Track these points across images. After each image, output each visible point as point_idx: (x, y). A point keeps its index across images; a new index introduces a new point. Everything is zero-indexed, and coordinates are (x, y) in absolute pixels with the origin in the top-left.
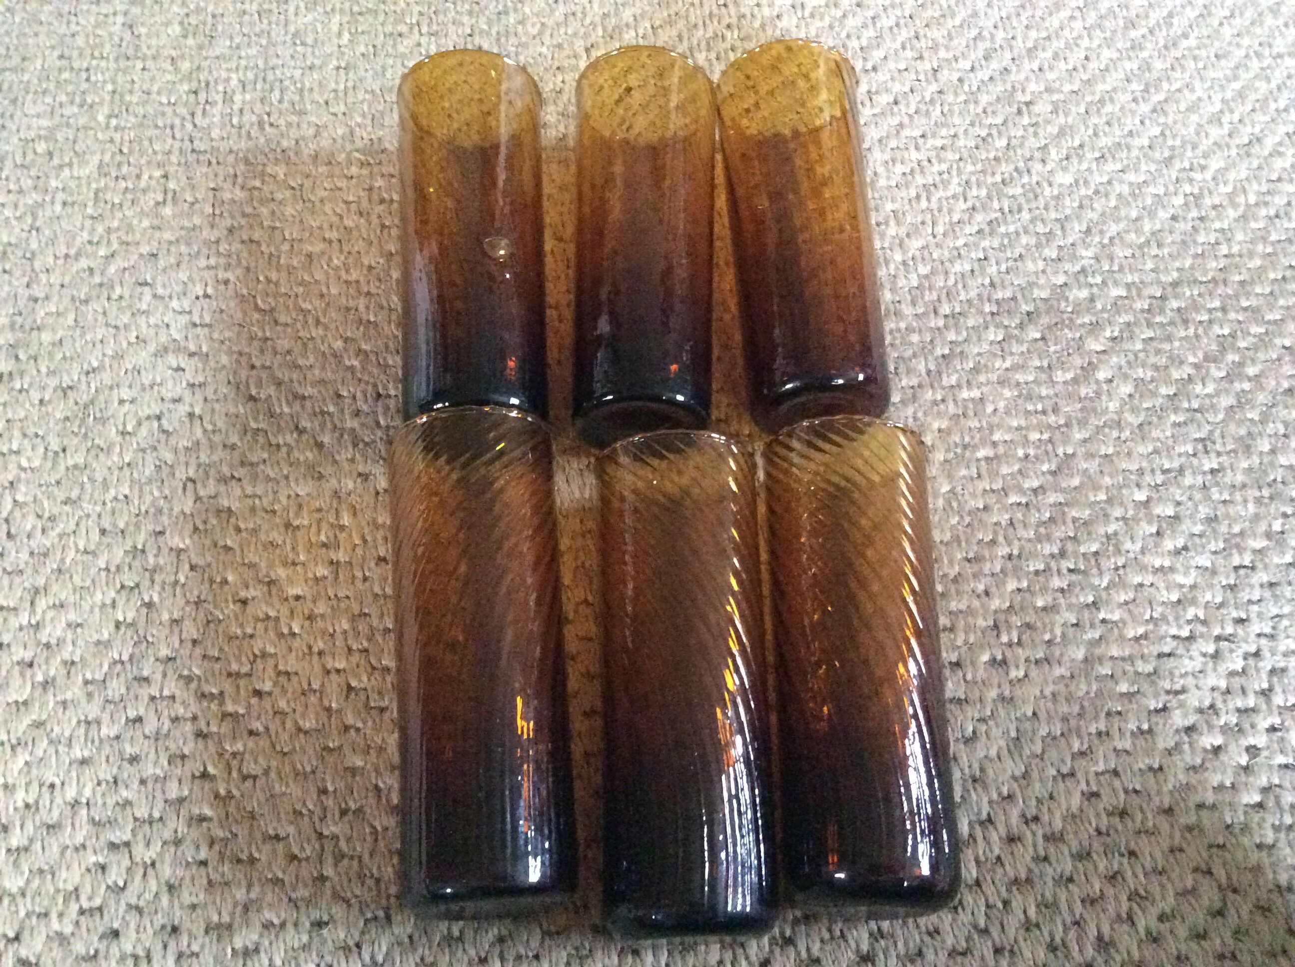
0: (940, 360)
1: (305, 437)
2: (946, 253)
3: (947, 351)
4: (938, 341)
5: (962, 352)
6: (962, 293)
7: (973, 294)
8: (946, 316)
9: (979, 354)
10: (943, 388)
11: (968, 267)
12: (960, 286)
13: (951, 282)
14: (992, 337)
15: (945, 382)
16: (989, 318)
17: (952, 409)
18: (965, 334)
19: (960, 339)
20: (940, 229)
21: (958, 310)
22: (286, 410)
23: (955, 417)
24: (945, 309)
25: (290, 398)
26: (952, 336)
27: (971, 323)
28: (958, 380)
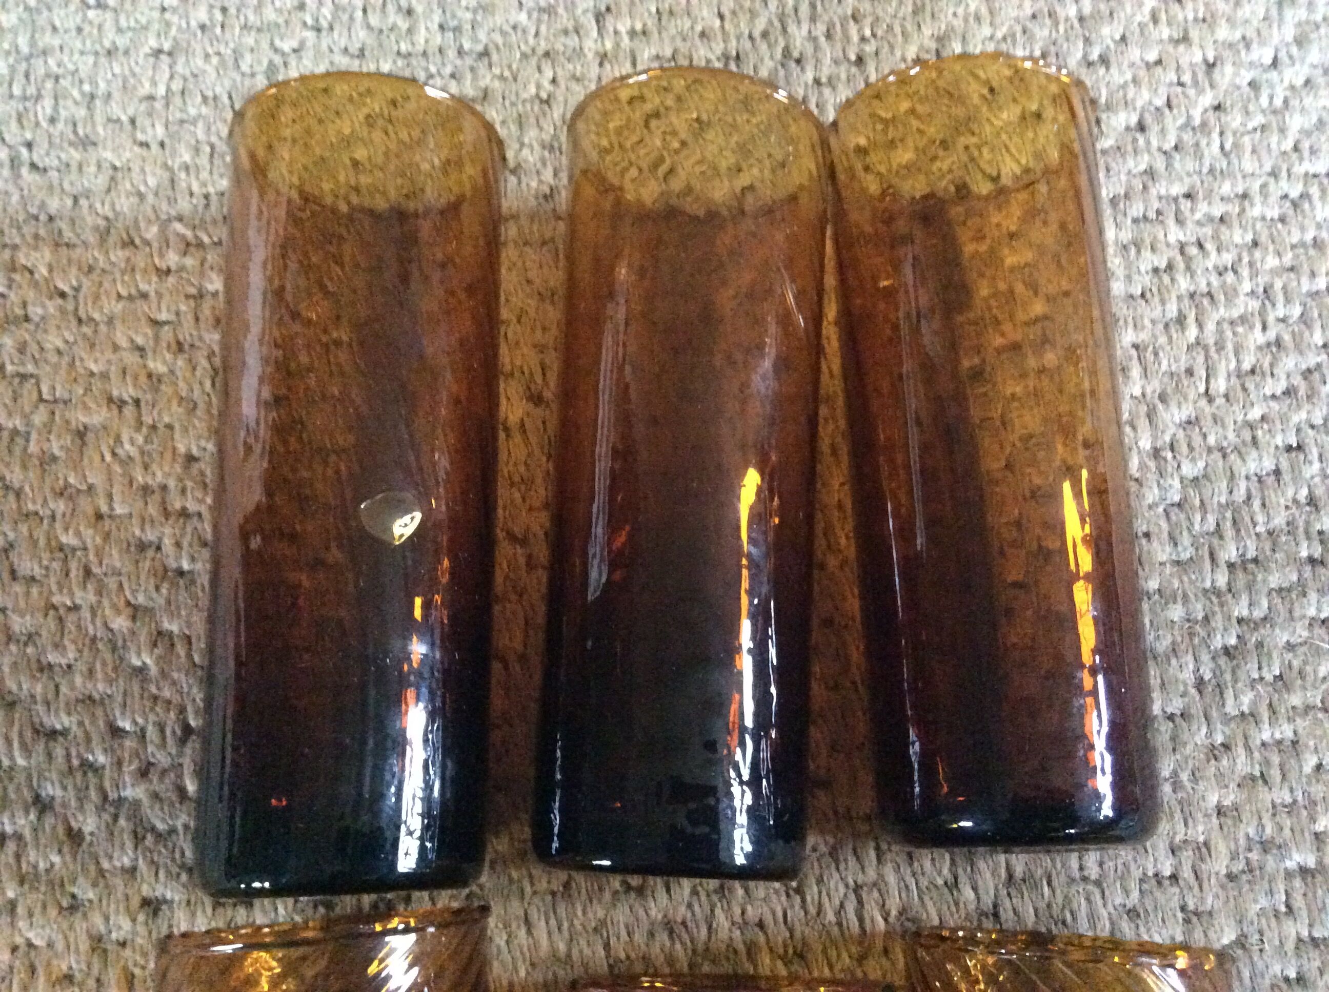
0: (1223, 661)
1: (49, 820)
2: (1231, 436)
3: (1233, 641)
4: (1218, 622)
5: (1260, 645)
6: (1260, 518)
7: (1279, 520)
8: (1231, 566)
9: (1290, 647)
10: (1227, 719)
11: (1269, 464)
12: (1256, 504)
13: (1240, 494)
14: (1312, 612)
15: (1231, 708)
16: (1307, 571)
17: (1242, 764)
18: (1265, 603)
19: (1258, 614)
20: (1220, 385)
21: (1251, 554)
22: (21, 762)
23: (1249, 782)
24: (1230, 552)
25: (28, 734)
26: (1241, 609)
27: (1274, 580)
28: (1254, 703)
